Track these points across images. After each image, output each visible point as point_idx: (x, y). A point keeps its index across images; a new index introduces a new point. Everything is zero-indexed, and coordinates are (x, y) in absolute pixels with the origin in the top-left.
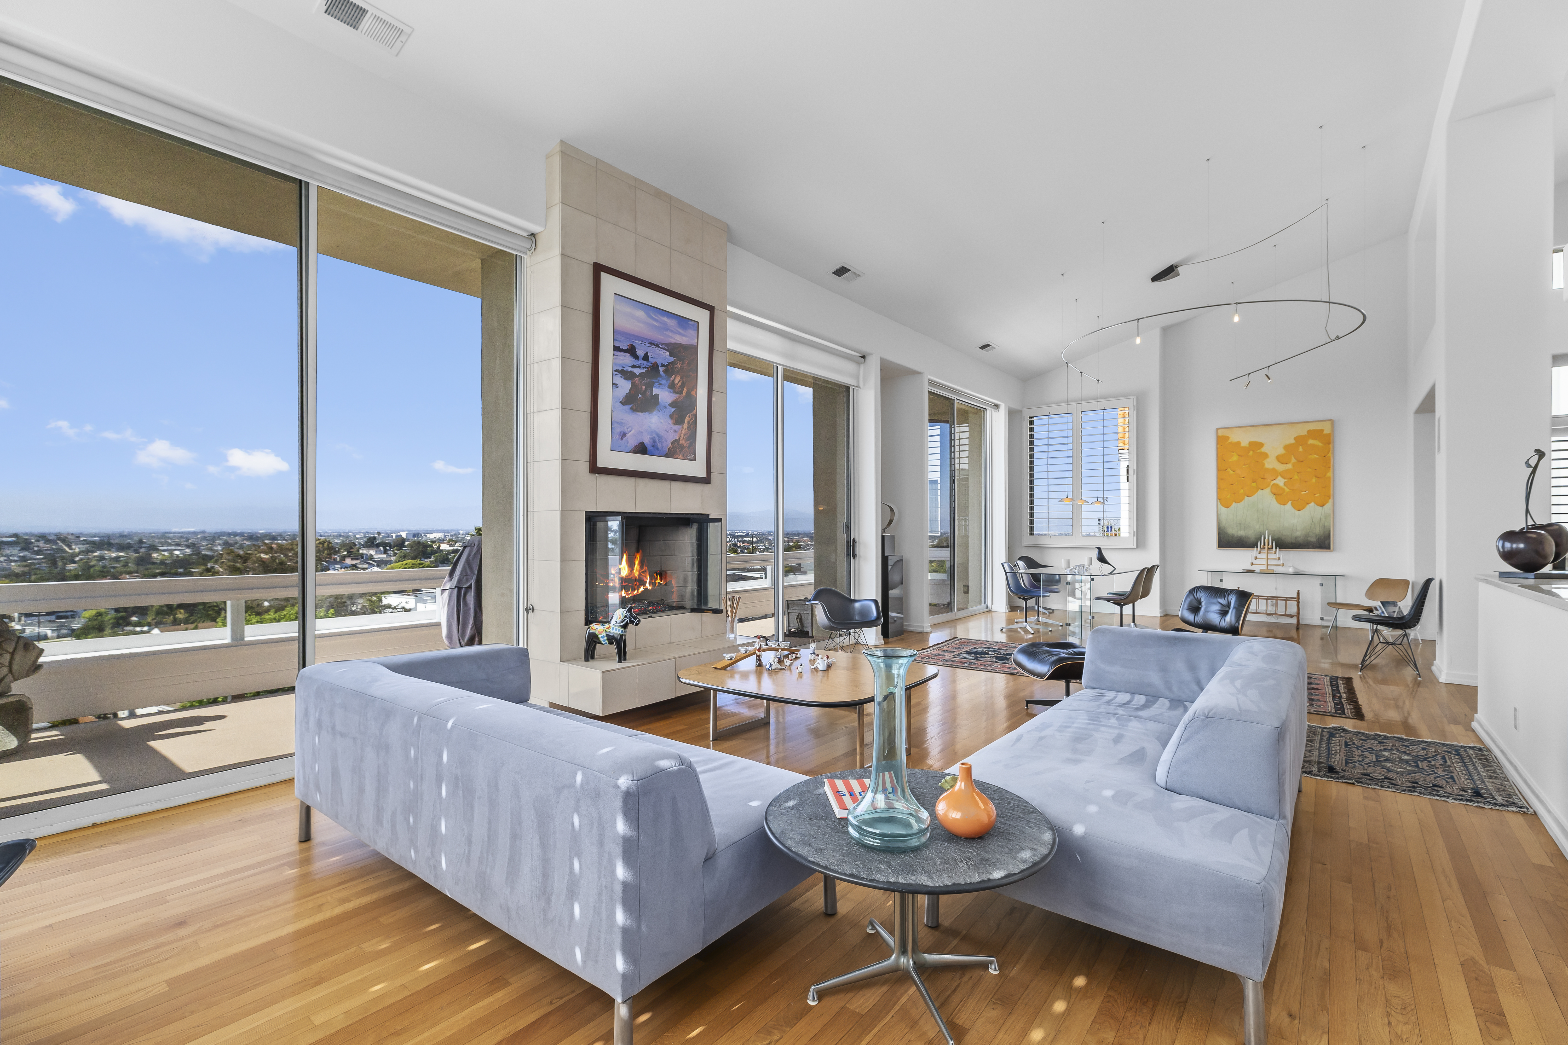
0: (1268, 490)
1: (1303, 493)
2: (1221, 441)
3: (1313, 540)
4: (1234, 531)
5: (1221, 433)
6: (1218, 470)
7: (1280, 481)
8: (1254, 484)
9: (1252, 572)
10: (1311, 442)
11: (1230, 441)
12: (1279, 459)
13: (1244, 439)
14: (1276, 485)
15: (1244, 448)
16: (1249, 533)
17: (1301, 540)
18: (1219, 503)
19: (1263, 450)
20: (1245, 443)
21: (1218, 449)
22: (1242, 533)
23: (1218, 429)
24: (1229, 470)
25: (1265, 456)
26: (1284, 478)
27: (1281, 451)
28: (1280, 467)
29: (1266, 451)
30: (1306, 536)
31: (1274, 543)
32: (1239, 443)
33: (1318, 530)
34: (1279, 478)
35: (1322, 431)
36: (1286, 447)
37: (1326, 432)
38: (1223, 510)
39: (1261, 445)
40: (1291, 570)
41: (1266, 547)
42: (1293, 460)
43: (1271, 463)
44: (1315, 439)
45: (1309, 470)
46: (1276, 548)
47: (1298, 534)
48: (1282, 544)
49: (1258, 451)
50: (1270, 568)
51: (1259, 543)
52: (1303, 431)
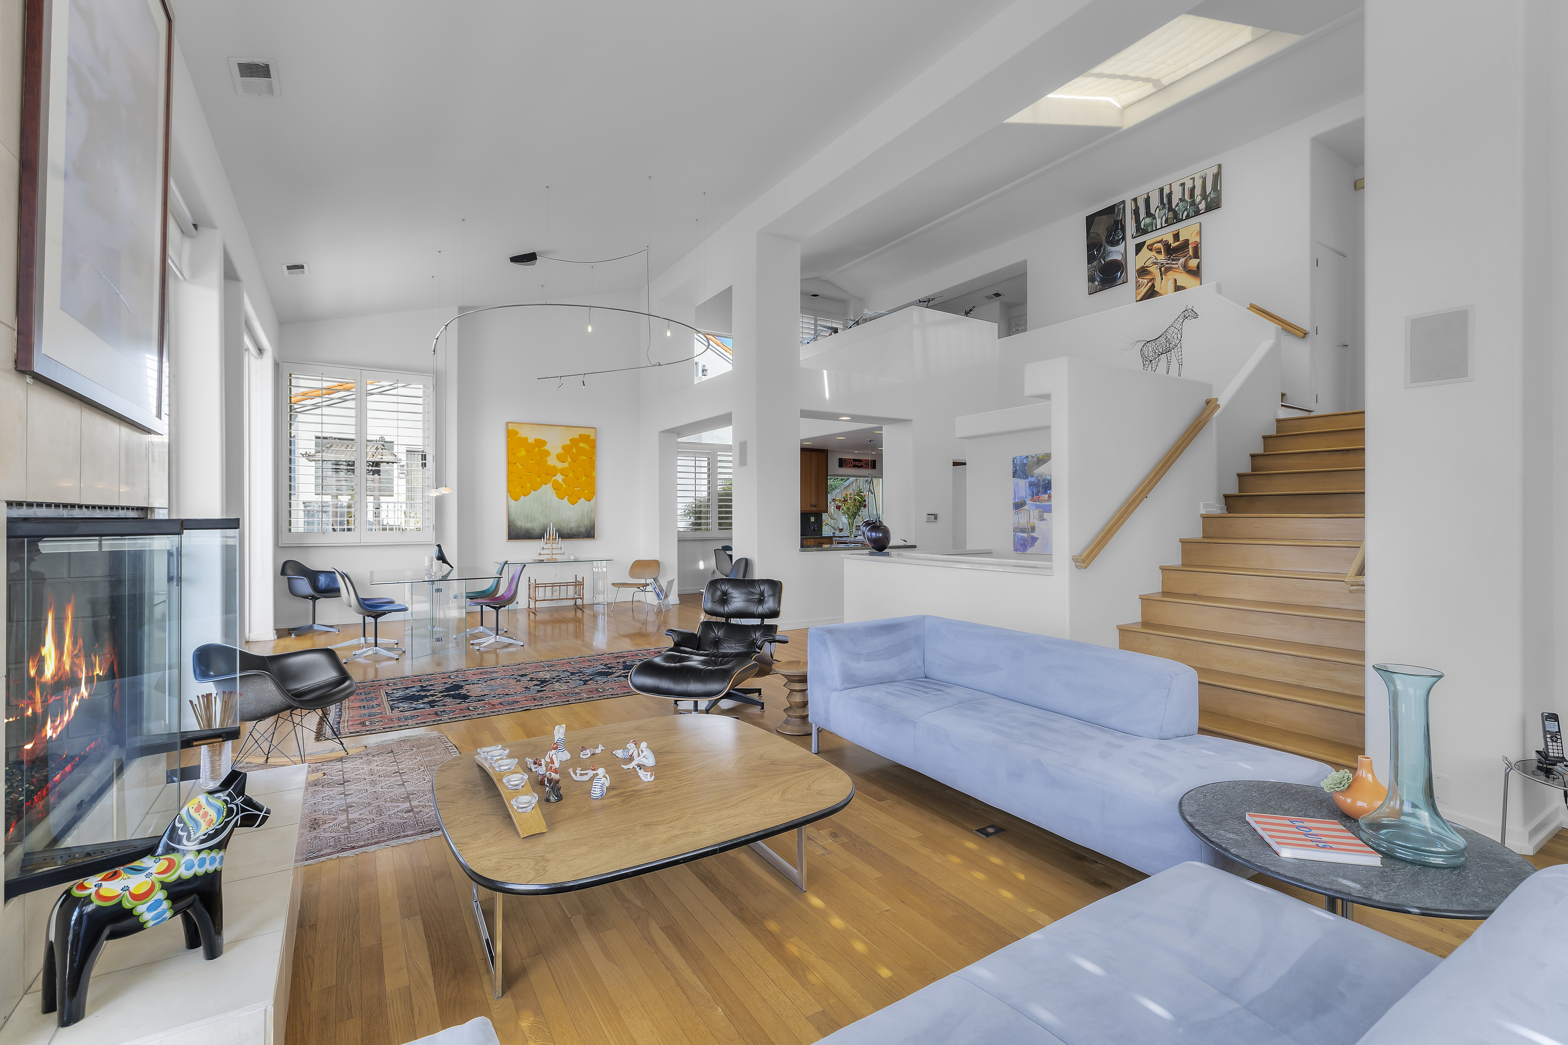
0: (550, 485)
1: (576, 489)
2: (511, 434)
3: (583, 530)
4: (522, 523)
5: (511, 427)
6: (508, 463)
7: (559, 478)
8: (539, 479)
9: (541, 561)
10: (581, 445)
11: (518, 436)
12: (561, 458)
13: (531, 435)
14: (556, 482)
15: (531, 444)
16: (535, 526)
17: (574, 530)
18: (509, 496)
19: (546, 448)
20: (531, 440)
21: (508, 443)
22: (528, 525)
23: (508, 423)
24: (518, 464)
25: (547, 453)
26: (563, 475)
27: (560, 451)
28: (560, 465)
29: (549, 450)
30: (578, 527)
31: (557, 534)
32: (526, 439)
33: (586, 522)
34: (559, 474)
35: (589, 436)
36: (564, 447)
37: (592, 437)
38: (512, 502)
39: (544, 443)
40: (572, 558)
41: (551, 538)
42: (569, 460)
43: (552, 461)
44: (584, 442)
45: (580, 469)
46: (559, 538)
47: (573, 525)
48: (565, 535)
49: (542, 448)
50: (554, 556)
51: (545, 534)
52: (575, 434)
